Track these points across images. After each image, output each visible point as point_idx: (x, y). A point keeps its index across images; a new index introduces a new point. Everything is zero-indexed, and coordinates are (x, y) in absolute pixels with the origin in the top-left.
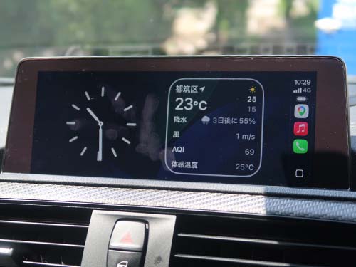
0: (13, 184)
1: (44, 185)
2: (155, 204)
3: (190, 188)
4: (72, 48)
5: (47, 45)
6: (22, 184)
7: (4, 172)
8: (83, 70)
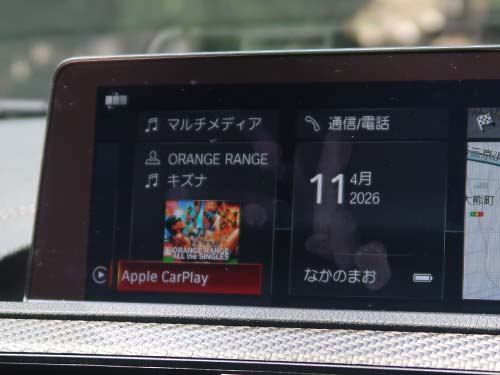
0: (52, 322)
1: (116, 325)
2: (349, 361)
3: (421, 324)
4: (162, 36)
5: (102, 29)
6: (69, 323)
7: (29, 297)
8: (193, 82)
